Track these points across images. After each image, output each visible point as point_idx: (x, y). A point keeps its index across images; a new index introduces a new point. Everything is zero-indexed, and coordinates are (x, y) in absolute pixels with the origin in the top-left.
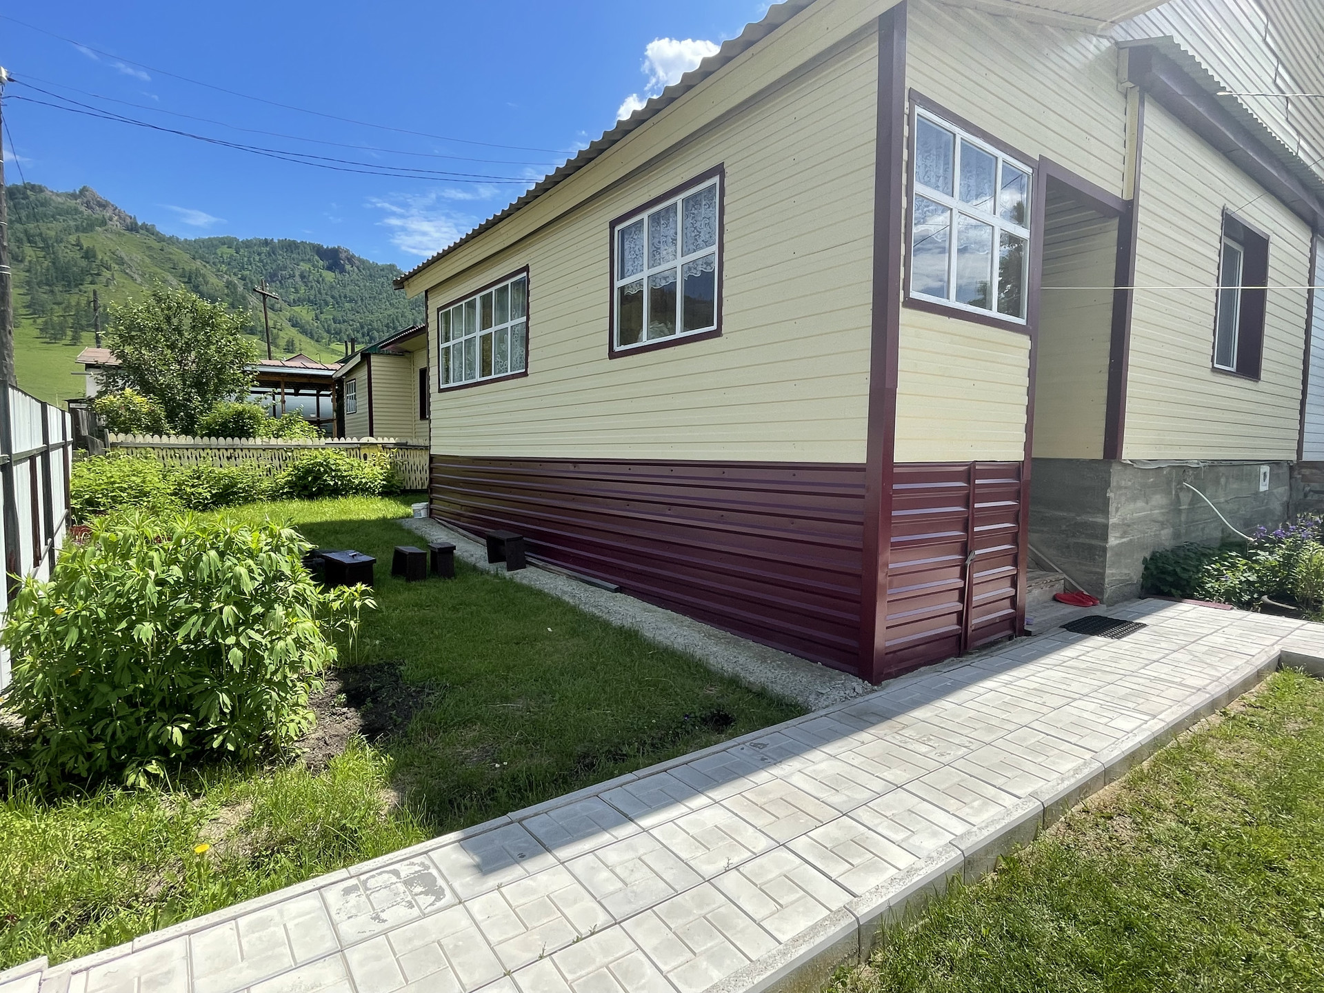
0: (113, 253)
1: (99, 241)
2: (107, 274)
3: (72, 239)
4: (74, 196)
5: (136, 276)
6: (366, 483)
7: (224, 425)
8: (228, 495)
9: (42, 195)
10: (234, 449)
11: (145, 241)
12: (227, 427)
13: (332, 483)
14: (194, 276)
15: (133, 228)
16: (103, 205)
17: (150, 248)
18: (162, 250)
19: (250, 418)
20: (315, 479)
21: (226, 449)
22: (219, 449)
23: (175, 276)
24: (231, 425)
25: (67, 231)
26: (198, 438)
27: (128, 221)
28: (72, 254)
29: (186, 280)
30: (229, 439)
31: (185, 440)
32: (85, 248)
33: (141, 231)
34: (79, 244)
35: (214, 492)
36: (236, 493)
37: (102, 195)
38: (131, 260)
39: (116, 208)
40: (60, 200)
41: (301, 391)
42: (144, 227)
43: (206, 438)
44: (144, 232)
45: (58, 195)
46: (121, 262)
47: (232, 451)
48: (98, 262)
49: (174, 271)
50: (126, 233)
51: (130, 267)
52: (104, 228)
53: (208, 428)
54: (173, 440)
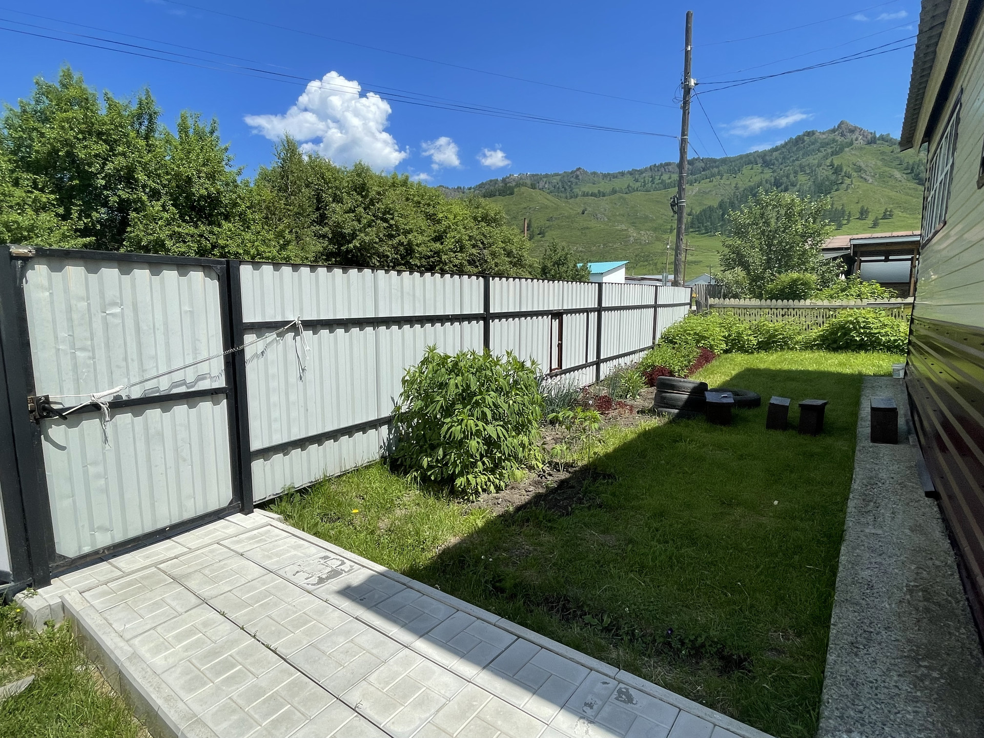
0: (855, 165)
1: (846, 159)
2: (848, 181)
3: (828, 162)
4: (834, 131)
5: (868, 178)
6: (895, 341)
7: (782, 290)
8: (770, 343)
9: (813, 137)
10: (788, 309)
11: (880, 149)
12: (784, 292)
13: (858, 339)
14: (916, 167)
15: (872, 141)
16: (852, 131)
17: (883, 153)
18: (892, 152)
19: (802, 284)
20: (845, 334)
21: (782, 309)
22: (777, 309)
23: (899, 171)
24: (787, 290)
25: (825, 157)
26: (763, 301)
27: (869, 137)
28: (826, 173)
29: (909, 171)
30: (785, 301)
31: (755, 302)
32: (835, 166)
33: (878, 142)
34: (832, 165)
35: (760, 340)
36: (776, 342)
37: (852, 123)
38: (867, 166)
39: (862, 129)
40: (824, 136)
41: (891, 258)
42: (882, 138)
43: (769, 301)
44: (881, 142)
45: (823, 133)
46: (859, 169)
47: (786, 310)
48: (843, 174)
49: (899, 166)
50: (867, 147)
51: (865, 172)
52: (851, 148)
53: (770, 293)
54: (747, 302)
